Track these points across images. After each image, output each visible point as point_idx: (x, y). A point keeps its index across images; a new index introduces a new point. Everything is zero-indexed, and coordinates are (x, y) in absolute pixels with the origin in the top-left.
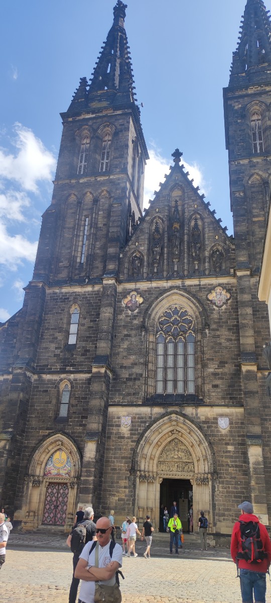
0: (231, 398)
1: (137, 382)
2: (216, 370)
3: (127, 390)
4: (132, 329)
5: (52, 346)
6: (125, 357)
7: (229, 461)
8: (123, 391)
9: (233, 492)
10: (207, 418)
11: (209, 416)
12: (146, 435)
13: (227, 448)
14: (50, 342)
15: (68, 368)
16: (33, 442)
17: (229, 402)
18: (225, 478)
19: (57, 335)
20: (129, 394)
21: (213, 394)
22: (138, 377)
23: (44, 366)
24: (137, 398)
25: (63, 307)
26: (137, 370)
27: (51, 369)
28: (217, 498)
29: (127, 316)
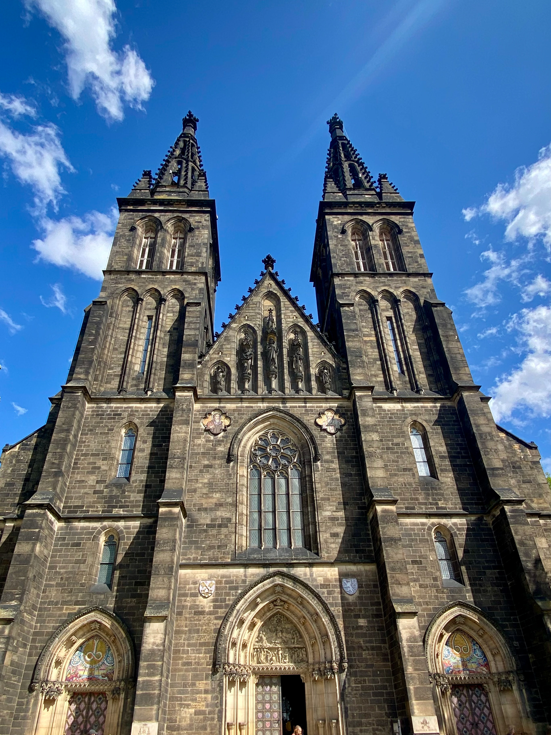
0: (357, 552)
1: (224, 530)
2: (334, 513)
3: (208, 542)
4: (215, 458)
5: (92, 479)
6: (207, 496)
7: (361, 641)
8: (202, 542)
9: (371, 688)
10: (326, 580)
11: (329, 576)
12: (237, 607)
13: (357, 622)
14: (88, 472)
15: (115, 511)
16: (51, 626)
17: (356, 557)
18: (358, 667)
19: (99, 463)
20: (211, 547)
21: (333, 546)
22: (225, 523)
23: (75, 507)
24: (224, 553)
25: (111, 426)
26: (222, 513)
27: (88, 511)
28: (348, 699)
29: (208, 441)
